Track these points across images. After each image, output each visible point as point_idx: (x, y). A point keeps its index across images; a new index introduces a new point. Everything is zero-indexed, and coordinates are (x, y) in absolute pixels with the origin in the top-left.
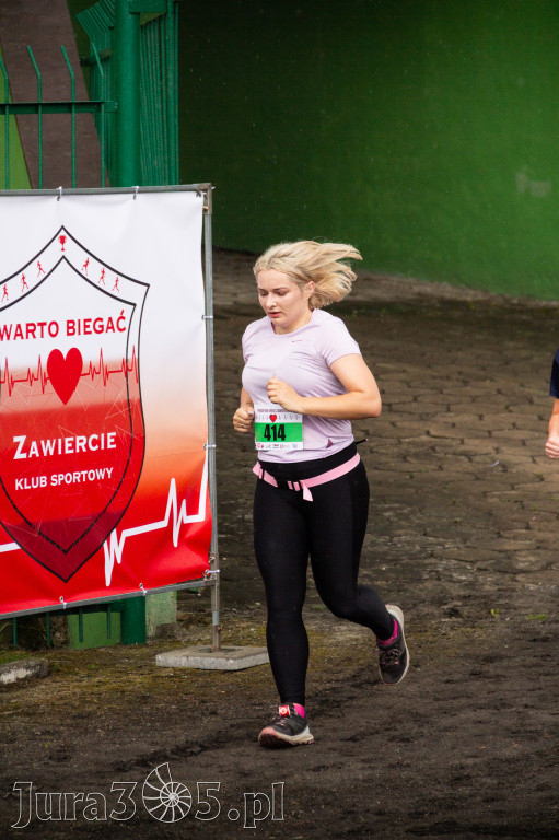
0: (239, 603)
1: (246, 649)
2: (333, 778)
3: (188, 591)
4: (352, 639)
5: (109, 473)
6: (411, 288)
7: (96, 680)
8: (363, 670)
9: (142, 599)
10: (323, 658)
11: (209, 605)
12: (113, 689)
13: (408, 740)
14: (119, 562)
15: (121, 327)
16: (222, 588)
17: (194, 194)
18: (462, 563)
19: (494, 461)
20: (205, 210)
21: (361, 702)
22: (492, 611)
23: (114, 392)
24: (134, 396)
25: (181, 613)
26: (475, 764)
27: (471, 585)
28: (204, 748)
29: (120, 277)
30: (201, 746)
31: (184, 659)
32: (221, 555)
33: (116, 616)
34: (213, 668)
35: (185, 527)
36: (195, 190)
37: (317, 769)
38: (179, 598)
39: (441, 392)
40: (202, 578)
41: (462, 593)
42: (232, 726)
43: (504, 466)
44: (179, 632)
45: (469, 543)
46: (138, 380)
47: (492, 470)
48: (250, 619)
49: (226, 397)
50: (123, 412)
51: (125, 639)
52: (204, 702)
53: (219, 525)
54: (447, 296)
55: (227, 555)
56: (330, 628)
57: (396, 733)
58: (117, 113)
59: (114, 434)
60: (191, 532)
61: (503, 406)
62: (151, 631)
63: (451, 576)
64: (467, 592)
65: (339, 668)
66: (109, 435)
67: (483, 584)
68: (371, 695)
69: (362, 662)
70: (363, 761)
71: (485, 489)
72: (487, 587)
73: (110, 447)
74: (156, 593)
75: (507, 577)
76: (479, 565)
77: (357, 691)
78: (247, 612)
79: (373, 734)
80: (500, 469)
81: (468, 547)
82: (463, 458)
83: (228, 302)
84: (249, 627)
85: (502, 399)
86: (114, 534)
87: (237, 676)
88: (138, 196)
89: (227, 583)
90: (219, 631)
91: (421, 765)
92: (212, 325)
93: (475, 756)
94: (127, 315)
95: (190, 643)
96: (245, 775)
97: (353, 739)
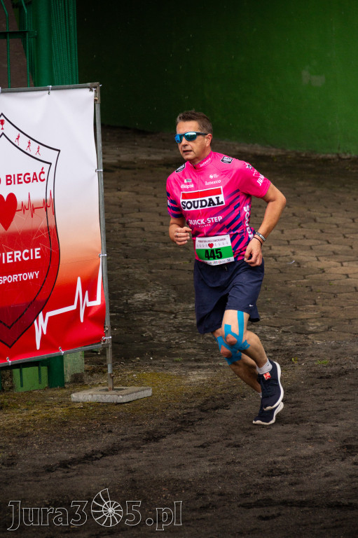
0: (125, 358)
1: (131, 389)
2: (190, 473)
3: (92, 351)
4: (200, 380)
5: (37, 275)
6: (234, 148)
7: (32, 411)
8: (207, 400)
9: (61, 357)
10: (181, 393)
11: (105, 361)
12: (43, 417)
13: (239, 446)
14: (45, 333)
15: (42, 178)
16: (113, 349)
17: (88, 90)
18: (272, 328)
19: (291, 260)
20: (95, 100)
21: (207, 421)
22: (293, 359)
23: (39, 222)
24: (51, 223)
25: (87, 366)
26: (283, 461)
27: (278, 342)
28: (104, 455)
29: (41, 146)
30: (102, 453)
31: (90, 396)
32: (112, 327)
33: (44, 369)
34: (109, 401)
35: (88, 309)
36: (89, 87)
37: (179, 466)
38: (85, 356)
39: (256, 216)
40: (100, 342)
41: (272, 348)
42: (122, 439)
43: (298, 263)
44: (86, 378)
45: (276, 315)
46: (54, 213)
47: (290, 266)
48: (133, 368)
49: (114, 223)
50: (44, 234)
51: (51, 385)
52: (103, 424)
53: (111, 307)
54: (259, 152)
55: (118, 327)
56: (186, 373)
57: (230, 441)
58: (37, 38)
59: (39, 249)
60: (92, 313)
61: (297, 224)
62: (68, 379)
63: (265, 337)
64: (276, 347)
65: (192, 400)
66: (36, 250)
67: (286, 342)
68: (213, 417)
69: (206, 395)
70: (210, 460)
71: (287, 279)
72: (289, 344)
73: (36, 257)
74: (69, 353)
75: (302, 336)
76: (283, 329)
77: (204, 415)
78: (131, 364)
79: (215, 442)
80: (296, 265)
81: (276, 317)
82: (271, 258)
83: (114, 161)
84: (132, 374)
85: (296, 219)
86: (41, 315)
87: (125, 407)
88: (52, 92)
89: (117, 345)
90: (112, 378)
91: (248, 462)
92: (102, 175)
93: (283, 455)
94: (46, 170)
95: (93, 385)
96: (131, 471)
97: (202, 446)
